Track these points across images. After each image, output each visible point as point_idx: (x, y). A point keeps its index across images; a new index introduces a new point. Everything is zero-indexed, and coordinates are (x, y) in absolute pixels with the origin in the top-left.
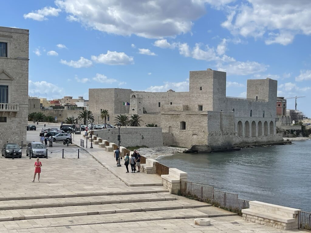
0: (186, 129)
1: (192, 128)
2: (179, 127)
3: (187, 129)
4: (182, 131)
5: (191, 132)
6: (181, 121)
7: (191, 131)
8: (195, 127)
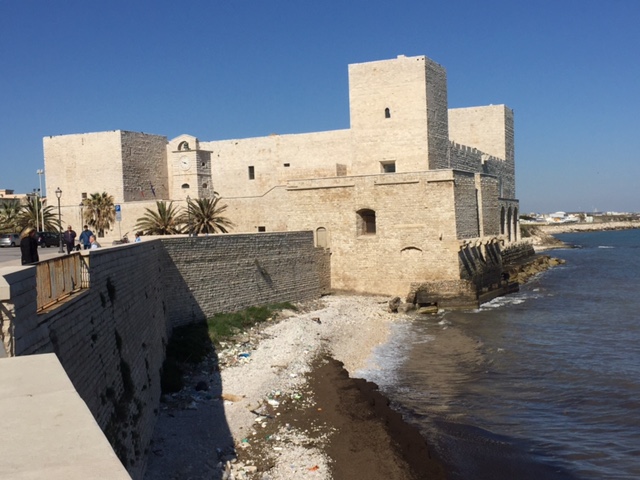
0: (378, 232)
1: (400, 229)
2: (354, 228)
3: (383, 233)
4: (366, 241)
5: (395, 243)
6: (358, 208)
7: (396, 238)
8: (410, 225)
